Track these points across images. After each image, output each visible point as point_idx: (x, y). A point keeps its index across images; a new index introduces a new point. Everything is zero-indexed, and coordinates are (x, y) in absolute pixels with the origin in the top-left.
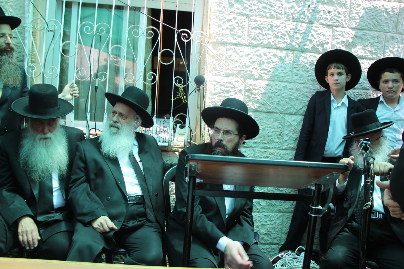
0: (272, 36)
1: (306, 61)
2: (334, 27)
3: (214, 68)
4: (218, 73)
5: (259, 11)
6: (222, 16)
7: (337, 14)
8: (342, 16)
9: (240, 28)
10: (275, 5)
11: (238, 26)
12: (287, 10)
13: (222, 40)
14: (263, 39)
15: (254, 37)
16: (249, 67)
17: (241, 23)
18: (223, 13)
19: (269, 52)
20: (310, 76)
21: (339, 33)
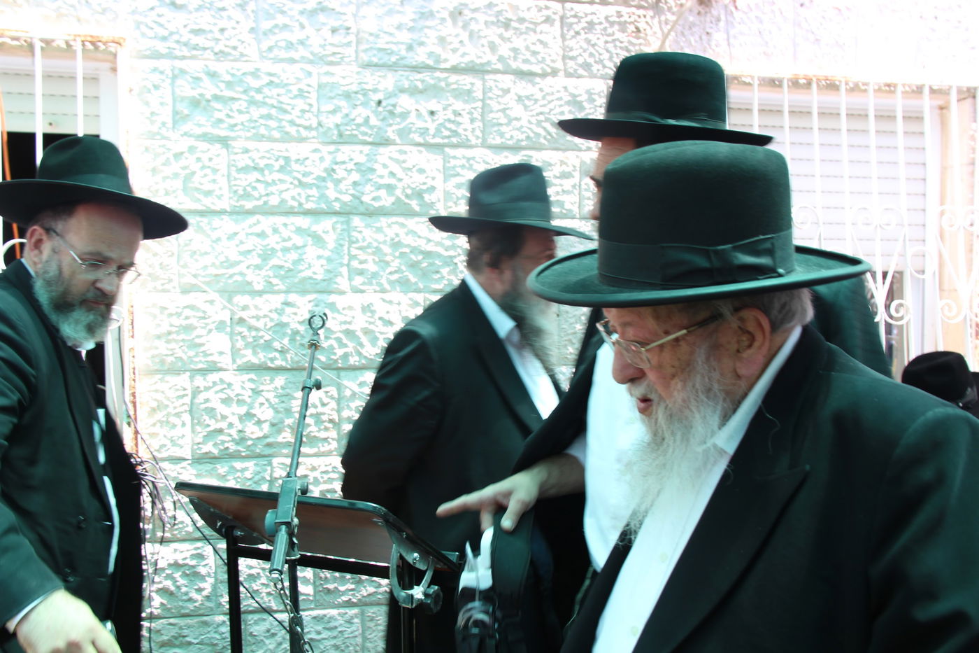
0: (291, 183)
1: (381, 237)
2: (447, 149)
4: (163, 285)
5: (252, 125)
7: (452, 117)
8: (465, 119)
10: (293, 109)
11: (203, 167)
12: (323, 118)
14: (267, 195)
15: (245, 190)
16: (238, 264)
17: (210, 159)
18: (163, 138)
19: (285, 225)
20: (396, 272)
21: (458, 162)
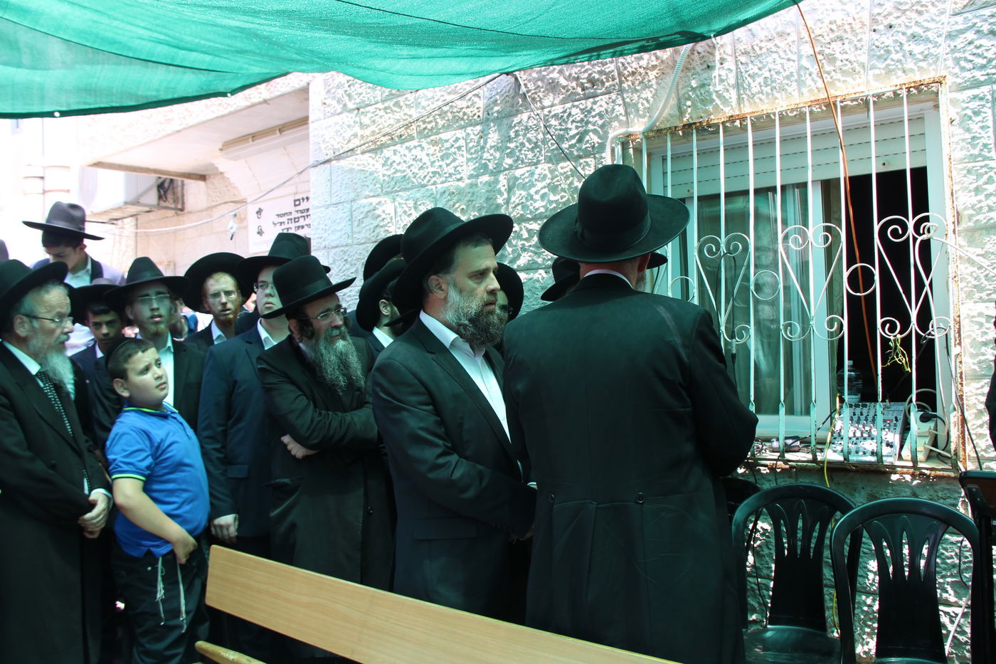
3: (975, 286)
6: (981, 167)
13: (990, 219)
18: (985, 158)
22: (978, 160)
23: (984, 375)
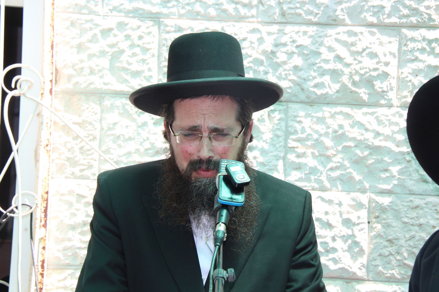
1: (323, 129)
2: (404, 30)
3: (68, 159)
4: (82, 170)
6: (87, 21)
9: (137, 50)
11: (132, 46)
13: (91, 84)
17: (140, 38)
18: (91, 12)
20: (337, 168)
22: (83, 12)
23: (68, 265)
